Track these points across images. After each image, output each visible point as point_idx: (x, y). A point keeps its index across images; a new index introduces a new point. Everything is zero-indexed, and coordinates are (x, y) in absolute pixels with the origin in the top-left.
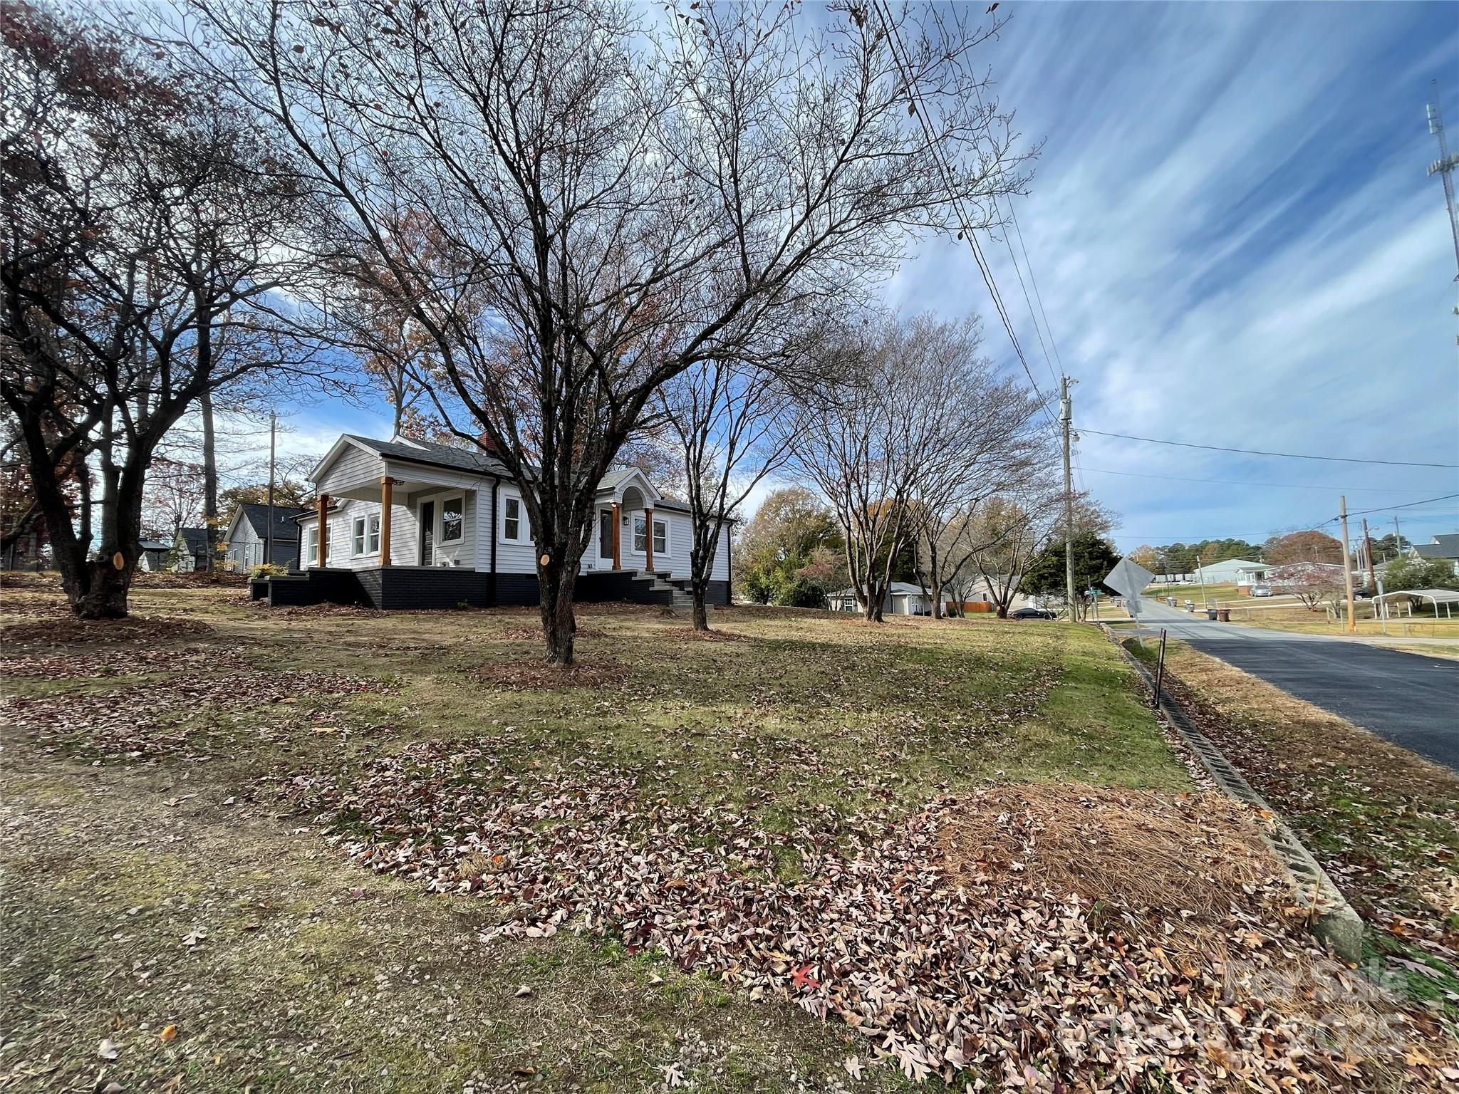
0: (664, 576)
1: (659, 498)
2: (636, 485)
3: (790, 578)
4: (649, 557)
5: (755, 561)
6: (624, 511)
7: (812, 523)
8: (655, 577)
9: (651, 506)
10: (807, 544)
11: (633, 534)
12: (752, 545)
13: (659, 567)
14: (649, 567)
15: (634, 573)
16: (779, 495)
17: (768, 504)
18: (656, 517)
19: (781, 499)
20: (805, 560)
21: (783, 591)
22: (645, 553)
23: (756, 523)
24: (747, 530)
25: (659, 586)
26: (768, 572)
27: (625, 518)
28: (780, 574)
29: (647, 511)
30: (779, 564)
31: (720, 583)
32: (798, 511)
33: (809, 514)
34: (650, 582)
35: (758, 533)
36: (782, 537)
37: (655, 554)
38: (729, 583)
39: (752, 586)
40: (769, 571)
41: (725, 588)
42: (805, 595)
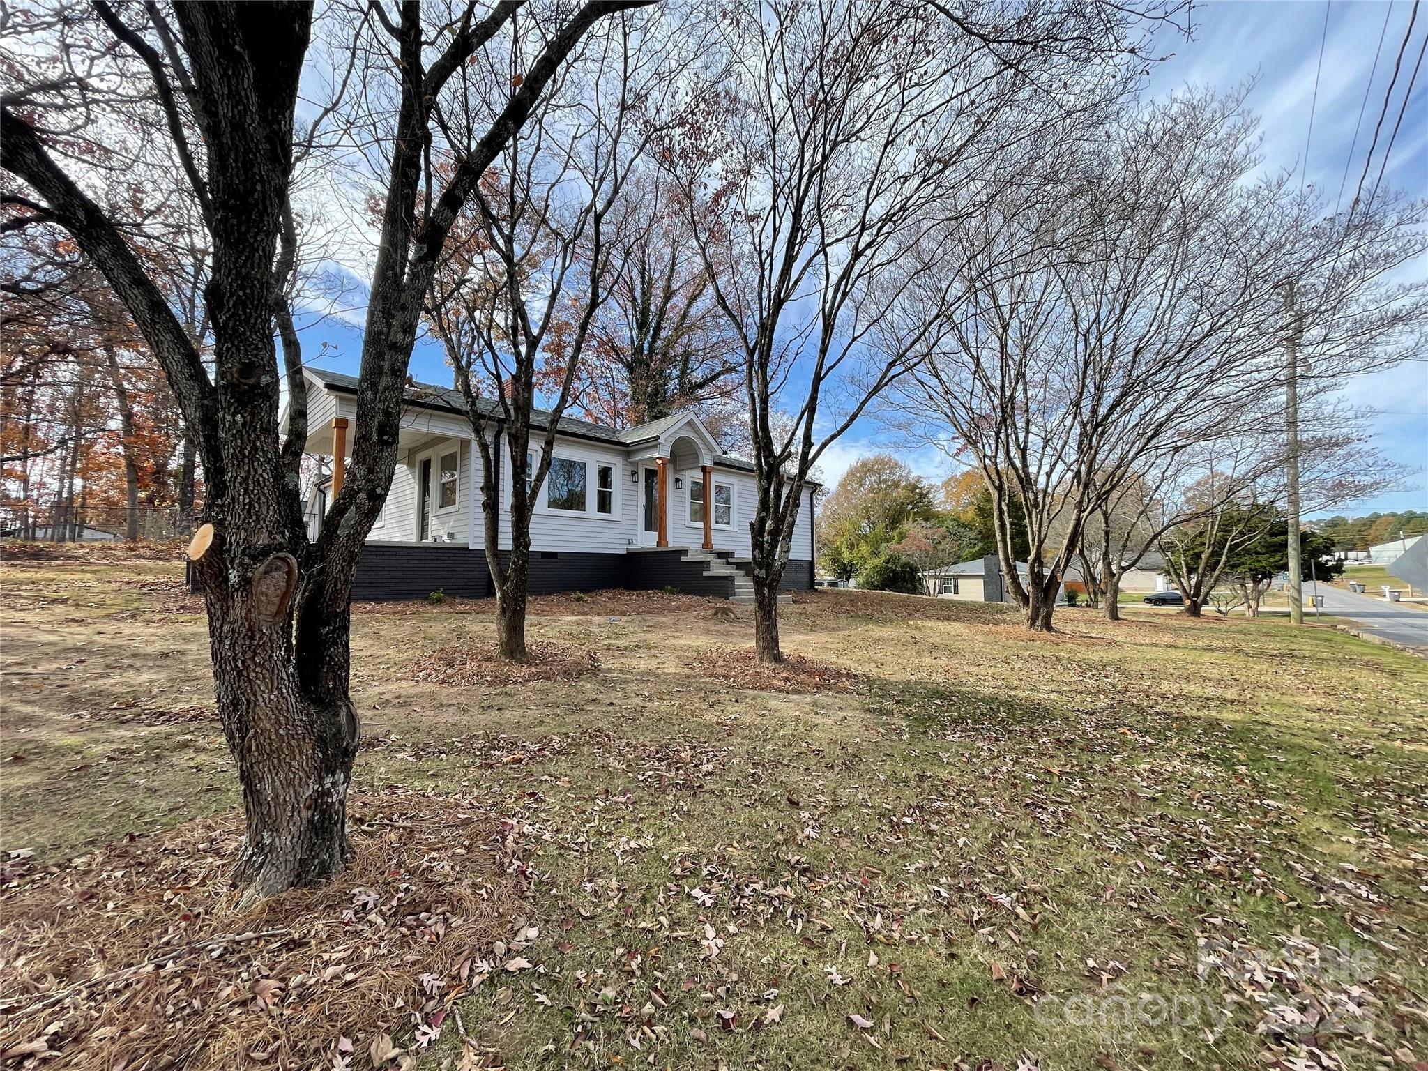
0: (724, 556)
1: (720, 453)
2: (689, 434)
3: (876, 553)
4: (707, 530)
5: (838, 534)
6: (676, 470)
7: (900, 494)
8: (710, 558)
9: (709, 463)
10: (895, 518)
11: (689, 500)
12: (834, 517)
13: (719, 544)
14: (707, 544)
15: (684, 552)
16: (864, 464)
17: (852, 473)
18: (716, 479)
19: (865, 468)
20: (895, 534)
21: (868, 567)
22: (701, 525)
23: (838, 494)
24: (829, 502)
25: (718, 569)
26: (851, 547)
27: (677, 480)
28: (864, 548)
29: (704, 469)
30: (864, 537)
31: (799, 563)
32: (885, 481)
33: (896, 484)
34: (704, 565)
35: (840, 505)
36: (867, 510)
37: (714, 526)
38: (811, 564)
39: (834, 560)
40: (852, 545)
41: (806, 568)
42: (893, 571)
